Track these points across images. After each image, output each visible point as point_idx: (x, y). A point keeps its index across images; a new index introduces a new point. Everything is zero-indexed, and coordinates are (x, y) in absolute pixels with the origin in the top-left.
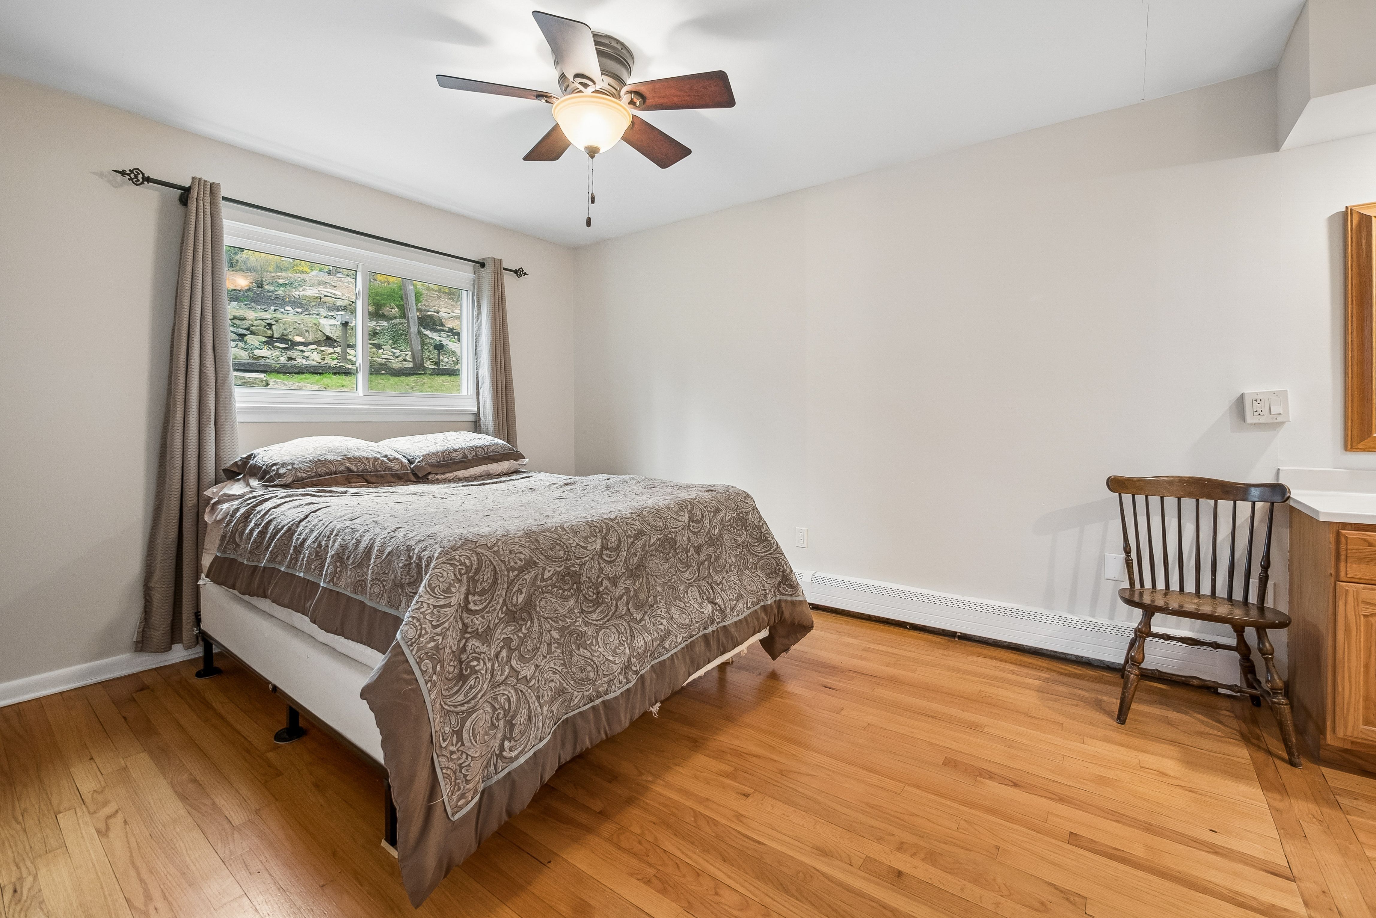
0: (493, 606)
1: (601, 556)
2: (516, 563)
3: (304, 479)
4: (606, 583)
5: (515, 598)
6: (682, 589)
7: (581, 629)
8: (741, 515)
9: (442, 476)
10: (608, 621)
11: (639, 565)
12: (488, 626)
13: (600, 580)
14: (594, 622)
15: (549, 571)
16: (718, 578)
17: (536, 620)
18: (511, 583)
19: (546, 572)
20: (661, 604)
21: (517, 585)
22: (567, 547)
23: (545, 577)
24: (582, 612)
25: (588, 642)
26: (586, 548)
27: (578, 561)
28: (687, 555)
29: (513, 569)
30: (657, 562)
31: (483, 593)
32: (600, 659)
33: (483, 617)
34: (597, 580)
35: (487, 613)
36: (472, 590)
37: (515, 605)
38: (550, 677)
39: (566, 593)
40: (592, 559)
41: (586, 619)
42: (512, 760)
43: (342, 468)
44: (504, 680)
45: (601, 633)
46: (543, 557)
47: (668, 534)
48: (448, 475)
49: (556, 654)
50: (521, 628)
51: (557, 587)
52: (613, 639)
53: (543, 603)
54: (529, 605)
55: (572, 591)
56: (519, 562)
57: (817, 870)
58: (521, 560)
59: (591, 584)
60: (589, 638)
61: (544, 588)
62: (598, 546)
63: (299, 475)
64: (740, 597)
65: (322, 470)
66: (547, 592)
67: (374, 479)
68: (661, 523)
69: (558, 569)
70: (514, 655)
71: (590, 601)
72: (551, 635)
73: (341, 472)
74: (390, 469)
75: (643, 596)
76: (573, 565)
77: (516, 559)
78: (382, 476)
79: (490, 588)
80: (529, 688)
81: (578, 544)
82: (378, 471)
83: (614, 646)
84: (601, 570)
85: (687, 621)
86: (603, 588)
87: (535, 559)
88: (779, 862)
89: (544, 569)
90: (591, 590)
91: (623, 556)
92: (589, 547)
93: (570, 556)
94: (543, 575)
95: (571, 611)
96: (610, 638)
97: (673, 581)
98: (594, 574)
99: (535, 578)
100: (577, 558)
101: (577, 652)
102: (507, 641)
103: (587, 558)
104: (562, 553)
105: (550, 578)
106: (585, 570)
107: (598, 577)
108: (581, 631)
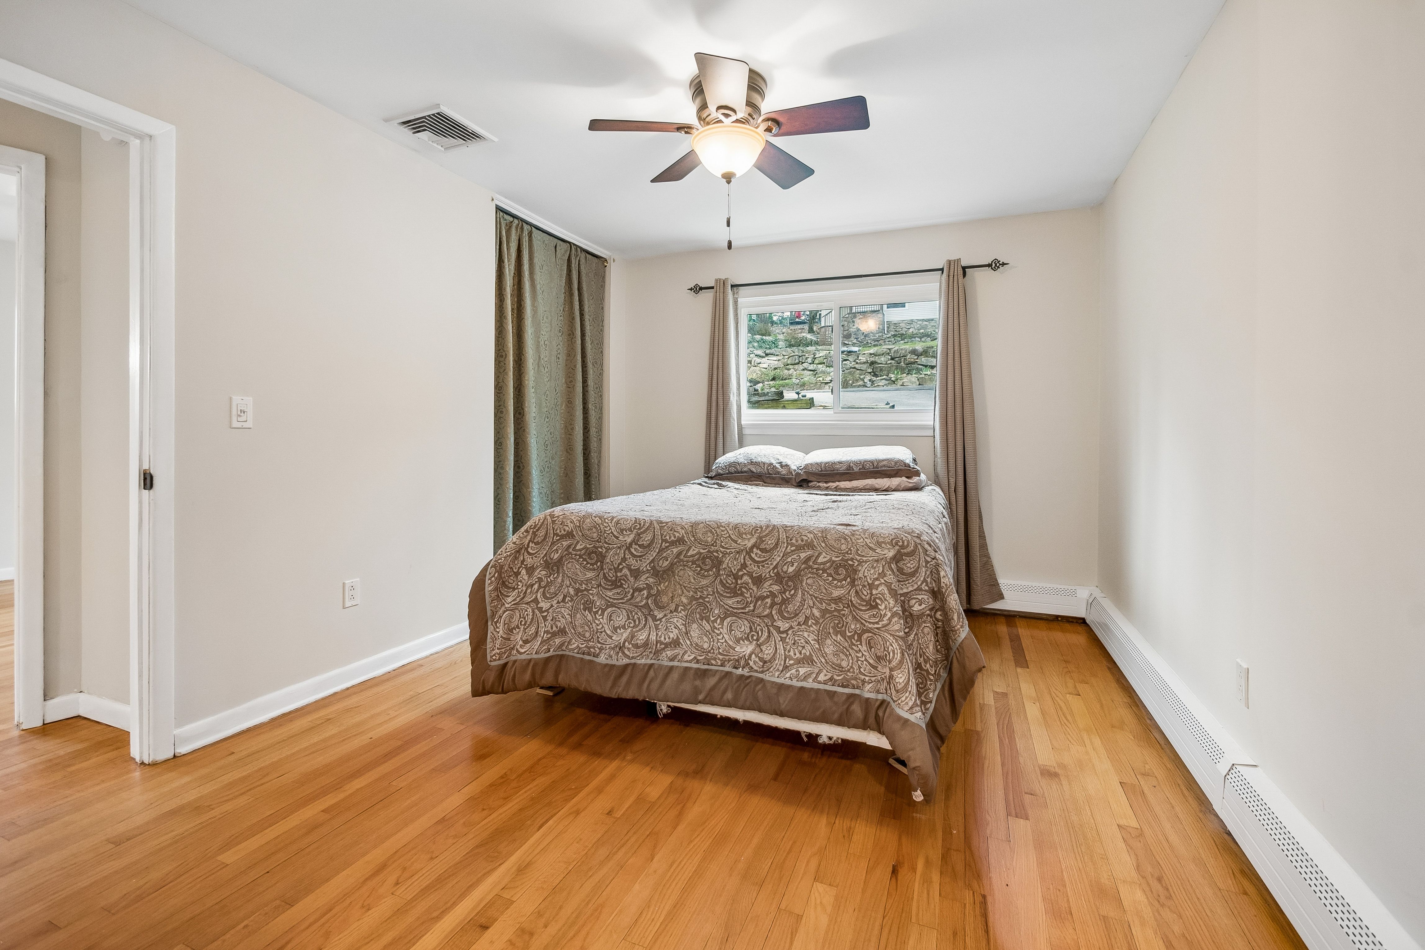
0: (539, 554)
1: (628, 548)
2: (560, 532)
3: (722, 475)
4: (625, 571)
5: (553, 554)
6: (716, 612)
7: (591, 597)
8: (850, 562)
9: (825, 485)
10: (622, 603)
11: (668, 570)
12: (533, 565)
13: (621, 567)
14: (607, 598)
15: (581, 545)
16: (784, 625)
17: (561, 575)
18: (553, 543)
19: (579, 544)
20: (681, 615)
21: (556, 547)
22: (601, 532)
23: (577, 548)
24: (599, 585)
25: (594, 610)
26: (617, 538)
27: (606, 545)
28: (737, 582)
29: (558, 535)
30: (690, 574)
31: (537, 544)
32: (598, 627)
33: (532, 558)
34: (618, 566)
35: (536, 557)
36: (532, 539)
37: (551, 559)
38: (559, 618)
39: (589, 565)
40: (619, 548)
41: (601, 593)
42: (521, 653)
43: (745, 469)
44: (529, 602)
45: (609, 610)
46: (580, 534)
47: (714, 551)
48: (830, 484)
49: (567, 605)
50: (550, 576)
51: (583, 558)
52: (621, 619)
53: (569, 565)
54: (559, 563)
55: (595, 566)
56: (563, 532)
57: (500, 865)
58: (565, 531)
59: (612, 567)
60: (596, 607)
61: (574, 556)
62: (629, 540)
63: (719, 471)
64: (808, 660)
65: (732, 469)
66: (575, 559)
67: (768, 480)
68: (709, 539)
69: (588, 546)
70: (540, 590)
71: (609, 580)
72: (568, 590)
73: (745, 472)
74: (779, 473)
75: (665, 599)
76: (601, 547)
77: (562, 529)
78: (774, 478)
79: (541, 542)
80: (542, 616)
81: (612, 533)
82: (770, 474)
83: (618, 625)
84: (624, 559)
85: (706, 646)
86: (621, 574)
87: (574, 533)
88: (515, 840)
89: (578, 542)
90: (612, 572)
91: (652, 556)
92: (621, 538)
93: (601, 539)
94: (575, 546)
95: (589, 581)
96: (617, 618)
97: (707, 600)
98: (617, 560)
99: (569, 546)
100: (606, 543)
101: (583, 612)
102: (540, 580)
103: (615, 546)
104: (595, 535)
105: (580, 550)
106: (610, 554)
107: (620, 564)
108: (590, 598)
